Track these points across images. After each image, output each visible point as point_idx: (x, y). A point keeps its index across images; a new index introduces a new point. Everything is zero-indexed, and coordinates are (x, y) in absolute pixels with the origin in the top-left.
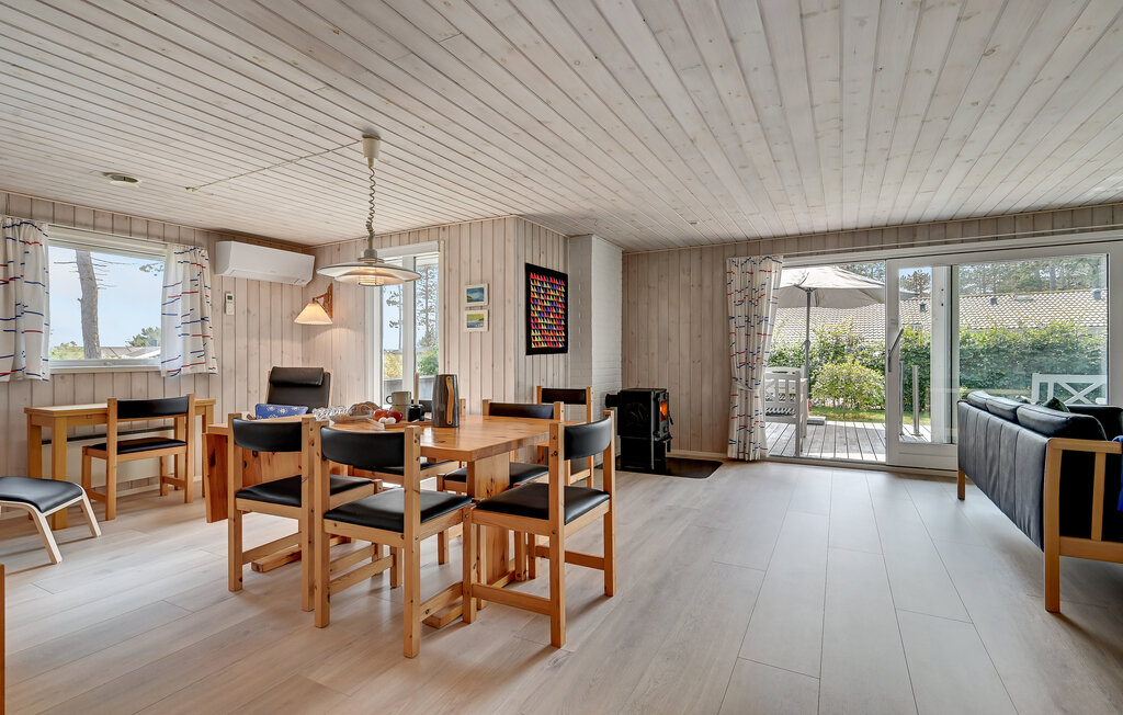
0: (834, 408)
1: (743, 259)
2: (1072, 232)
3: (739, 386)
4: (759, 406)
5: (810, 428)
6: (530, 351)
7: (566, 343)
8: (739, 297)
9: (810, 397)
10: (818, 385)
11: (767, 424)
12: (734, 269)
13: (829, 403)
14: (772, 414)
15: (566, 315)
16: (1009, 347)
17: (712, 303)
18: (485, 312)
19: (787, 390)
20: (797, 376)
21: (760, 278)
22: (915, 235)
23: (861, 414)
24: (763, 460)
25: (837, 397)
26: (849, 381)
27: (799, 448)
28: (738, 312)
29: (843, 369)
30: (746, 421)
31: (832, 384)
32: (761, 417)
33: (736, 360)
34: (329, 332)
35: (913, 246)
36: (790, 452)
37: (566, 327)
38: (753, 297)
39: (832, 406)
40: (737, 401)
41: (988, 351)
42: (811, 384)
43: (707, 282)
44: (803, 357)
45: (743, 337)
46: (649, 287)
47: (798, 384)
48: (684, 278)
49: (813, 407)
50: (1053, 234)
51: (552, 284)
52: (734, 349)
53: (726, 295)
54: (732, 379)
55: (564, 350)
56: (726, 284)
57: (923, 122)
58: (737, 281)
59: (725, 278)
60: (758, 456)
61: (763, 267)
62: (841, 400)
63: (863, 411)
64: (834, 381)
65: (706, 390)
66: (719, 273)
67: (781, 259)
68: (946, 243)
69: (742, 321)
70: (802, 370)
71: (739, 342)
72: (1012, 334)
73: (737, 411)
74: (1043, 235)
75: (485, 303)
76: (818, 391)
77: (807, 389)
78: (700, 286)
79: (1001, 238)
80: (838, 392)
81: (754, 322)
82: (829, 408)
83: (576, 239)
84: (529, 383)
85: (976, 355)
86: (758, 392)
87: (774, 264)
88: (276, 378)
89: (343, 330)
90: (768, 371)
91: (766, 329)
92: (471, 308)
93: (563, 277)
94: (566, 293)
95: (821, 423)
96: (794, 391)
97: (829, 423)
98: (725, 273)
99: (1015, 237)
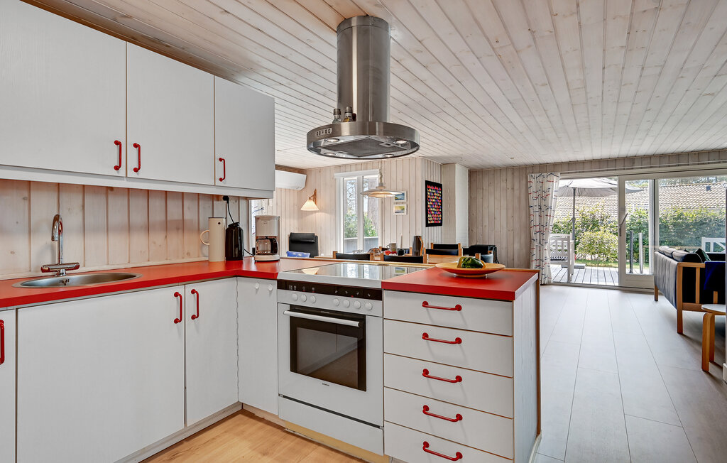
0: (592, 261)
1: (538, 175)
2: (719, 163)
3: (536, 244)
4: (547, 255)
5: (576, 270)
6: (428, 225)
7: (441, 220)
8: (535, 195)
9: (576, 252)
10: (580, 245)
11: (551, 266)
12: (532, 180)
13: (588, 257)
14: (554, 260)
15: (442, 206)
16: (710, 221)
17: (519, 198)
18: (405, 206)
19: (563, 248)
20: (568, 239)
21: (547, 185)
22: (634, 163)
23: (610, 264)
24: (549, 284)
25: (593, 253)
26: (602, 243)
27: (569, 278)
28: (535, 203)
29: (597, 235)
30: (540, 262)
31: (590, 244)
32: (548, 261)
33: (533, 230)
34: (314, 215)
35: (633, 169)
36: (565, 280)
37: (441, 212)
38: (543, 195)
39: (590, 259)
40: (535, 252)
41: (695, 224)
42: (576, 245)
43: (516, 187)
44: (571, 228)
45: (538, 217)
46: (483, 189)
47: (569, 243)
48: (503, 184)
49: (577, 260)
50: (709, 163)
51: (436, 190)
52: (532, 224)
53: (528, 194)
54: (531, 240)
55: (441, 224)
56: (527, 188)
57: (633, 104)
58: (534, 186)
59: (527, 184)
60: (546, 282)
61: (548, 179)
62: (597, 256)
63: (610, 262)
64: (592, 242)
65: (517, 246)
66: (524, 182)
67: (559, 175)
68: (651, 167)
69: (537, 209)
70: (571, 235)
71: (536, 220)
72: (712, 212)
73: (534, 258)
74: (703, 164)
75: (405, 200)
76: (581, 249)
77: (573, 248)
78: (513, 189)
79: (681, 165)
80: (593, 251)
81: (544, 209)
82: (588, 261)
83: (446, 165)
84: (427, 242)
85: (688, 226)
86: (546, 247)
87: (555, 178)
88: (293, 238)
89: (323, 214)
90: (551, 236)
91: (551, 212)
92: (397, 203)
93: (440, 186)
94: (441, 194)
95: (583, 268)
96: (566, 248)
97: (588, 268)
98: (527, 182)
99: (688, 165)
